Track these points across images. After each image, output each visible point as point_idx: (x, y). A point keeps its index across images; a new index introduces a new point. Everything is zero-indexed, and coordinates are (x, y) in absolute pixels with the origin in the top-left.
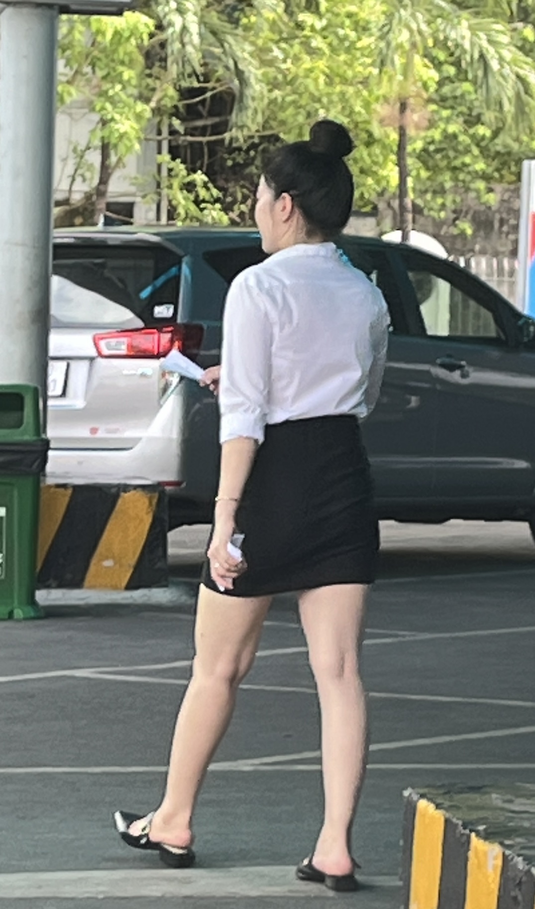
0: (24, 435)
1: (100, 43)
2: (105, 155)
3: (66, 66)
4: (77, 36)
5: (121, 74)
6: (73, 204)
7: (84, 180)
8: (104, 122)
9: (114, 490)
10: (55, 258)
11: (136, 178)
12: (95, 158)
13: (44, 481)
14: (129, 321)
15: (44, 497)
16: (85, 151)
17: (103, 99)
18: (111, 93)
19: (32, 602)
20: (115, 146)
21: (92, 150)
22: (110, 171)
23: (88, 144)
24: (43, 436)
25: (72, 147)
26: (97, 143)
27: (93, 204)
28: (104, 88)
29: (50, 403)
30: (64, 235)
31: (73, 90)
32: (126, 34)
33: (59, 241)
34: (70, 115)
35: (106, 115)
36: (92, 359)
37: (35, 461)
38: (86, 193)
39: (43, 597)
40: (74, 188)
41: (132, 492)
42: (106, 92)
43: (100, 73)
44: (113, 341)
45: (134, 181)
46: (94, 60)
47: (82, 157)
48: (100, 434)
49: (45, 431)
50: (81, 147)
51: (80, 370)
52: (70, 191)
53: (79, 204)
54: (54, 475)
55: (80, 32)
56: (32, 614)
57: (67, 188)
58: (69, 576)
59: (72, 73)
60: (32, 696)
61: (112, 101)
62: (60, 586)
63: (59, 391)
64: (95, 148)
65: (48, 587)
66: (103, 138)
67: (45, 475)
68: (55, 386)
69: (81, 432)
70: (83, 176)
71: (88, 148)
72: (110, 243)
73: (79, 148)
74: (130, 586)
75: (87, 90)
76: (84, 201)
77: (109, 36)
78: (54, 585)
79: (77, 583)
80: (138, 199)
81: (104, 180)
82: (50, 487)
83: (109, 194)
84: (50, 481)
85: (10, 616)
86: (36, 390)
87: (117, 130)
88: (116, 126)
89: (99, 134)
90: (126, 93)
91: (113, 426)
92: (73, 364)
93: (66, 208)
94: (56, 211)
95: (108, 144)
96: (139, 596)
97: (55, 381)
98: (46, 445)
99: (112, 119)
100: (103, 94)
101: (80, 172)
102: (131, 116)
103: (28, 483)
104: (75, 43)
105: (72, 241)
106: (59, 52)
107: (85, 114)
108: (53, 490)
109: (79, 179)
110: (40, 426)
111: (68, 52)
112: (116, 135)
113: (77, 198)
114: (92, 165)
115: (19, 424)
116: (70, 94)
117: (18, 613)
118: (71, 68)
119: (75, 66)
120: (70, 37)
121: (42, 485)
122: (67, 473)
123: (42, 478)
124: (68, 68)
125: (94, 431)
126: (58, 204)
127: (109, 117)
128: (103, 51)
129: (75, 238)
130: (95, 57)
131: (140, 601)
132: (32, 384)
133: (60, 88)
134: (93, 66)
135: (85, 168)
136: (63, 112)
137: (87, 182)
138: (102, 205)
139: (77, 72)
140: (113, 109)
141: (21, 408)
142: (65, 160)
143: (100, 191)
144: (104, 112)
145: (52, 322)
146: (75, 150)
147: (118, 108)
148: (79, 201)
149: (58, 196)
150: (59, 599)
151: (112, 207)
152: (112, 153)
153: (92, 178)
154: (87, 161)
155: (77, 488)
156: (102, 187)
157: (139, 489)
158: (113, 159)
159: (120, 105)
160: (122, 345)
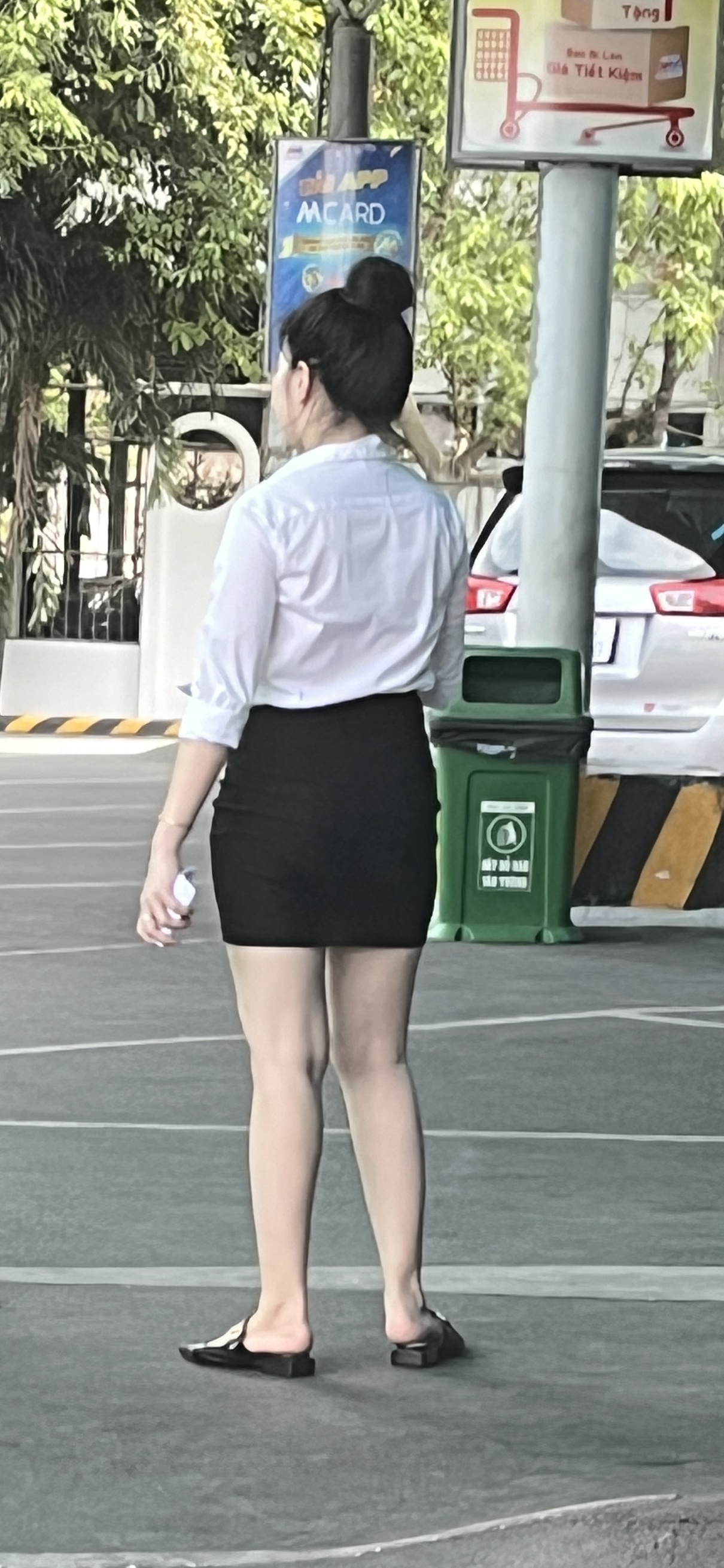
0: (562, 711)
1: (667, 211)
2: (669, 353)
3: (623, 240)
4: (638, 200)
5: (694, 250)
6: (626, 417)
7: (642, 385)
8: (670, 313)
9: (673, 783)
10: (604, 488)
11: (708, 383)
12: (656, 357)
13: (585, 770)
14: (698, 569)
15: (584, 789)
16: (645, 348)
17: (668, 283)
18: (679, 275)
19: (566, 921)
20: (683, 343)
21: (652, 346)
22: (675, 374)
23: (647, 341)
24: (585, 714)
25: (627, 343)
26: (659, 338)
27: (652, 415)
28: (671, 268)
29: (595, 671)
30: (616, 458)
31: (630, 270)
32: (702, 200)
33: (609, 465)
34: (626, 302)
35: (673, 303)
36: (648, 617)
37: (573, 746)
38: (644, 402)
39: (579, 915)
40: (629, 395)
41: (697, 786)
42: (673, 274)
43: (666, 250)
44: (676, 595)
45: (705, 387)
46: (661, 233)
47: (640, 357)
48: (657, 712)
49: (587, 709)
50: (640, 343)
51: (632, 630)
52: (624, 399)
53: (635, 417)
54: (597, 762)
55: (643, 197)
56: (566, 937)
57: (620, 395)
58: (613, 891)
59: (630, 249)
60: (565, 1041)
61: (682, 286)
62: (601, 903)
63: (606, 658)
64: (657, 345)
65: (587, 903)
66: (666, 334)
67: (585, 762)
68: (601, 651)
69: (635, 708)
70: (640, 380)
71: (648, 344)
72: (675, 468)
73: (636, 345)
74: (689, 906)
75: (648, 272)
76: (641, 411)
77: (679, 202)
78: (594, 900)
79: (624, 900)
80: (709, 410)
81: (667, 385)
82: (591, 777)
83: (672, 404)
84: (592, 770)
85: (539, 939)
86: (576, 657)
87: (687, 324)
88: (685, 320)
89: (662, 327)
90: (698, 276)
91: (673, 702)
92: (625, 623)
93: (618, 420)
94: (607, 424)
95: (674, 339)
96: (700, 917)
97: (601, 644)
98: (589, 725)
99: (681, 309)
100: (670, 276)
101: (636, 375)
102: (704, 306)
103: (564, 772)
104: (637, 211)
105: (627, 465)
106: (615, 223)
107: (645, 301)
108: (595, 780)
109: (635, 384)
110: (581, 700)
111: (626, 223)
112: (685, 330)
113: (632, 407)
114: (652, 367)
115: (555, 698)
116: (627, 276)
117: (549, 936)
118: (629, 244)
119: (634, 241)
120: (630, 203)
121: (581, 775)
122: (612, 760)
123: (581, 766)
124: (626, 242)
125: (649, 707)
126: (611, 415)
127: (676, 306)
128: (671, 221)
129: (631, 462)
130: (661, 228)
131: (701, 924)
132: (572, 647)
133: (615, 270)
134: (658, 240)
135: (644, 370)
136: (618, 299)
137: (646, 388)
138: (663, 417)
139: (636, 249)
140: (681, 296)
141: (558, 678)
142: (618, 360)
143: (662, 400)
144: (668, 300)
145: (599, 569)
146: (631, 347)
147: (689, 294)
148: (635, 411)
149: (610, 405)
150: (599, 919)
151: (677, 421)
152: (679, 352)
153: (652, 384)
154: (645, 361)
155: (625, 779)
156: (663, 394)
157: (705, 784)
158: (679, 359)
159: (691, 290)
160: (687, 599)
